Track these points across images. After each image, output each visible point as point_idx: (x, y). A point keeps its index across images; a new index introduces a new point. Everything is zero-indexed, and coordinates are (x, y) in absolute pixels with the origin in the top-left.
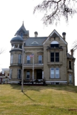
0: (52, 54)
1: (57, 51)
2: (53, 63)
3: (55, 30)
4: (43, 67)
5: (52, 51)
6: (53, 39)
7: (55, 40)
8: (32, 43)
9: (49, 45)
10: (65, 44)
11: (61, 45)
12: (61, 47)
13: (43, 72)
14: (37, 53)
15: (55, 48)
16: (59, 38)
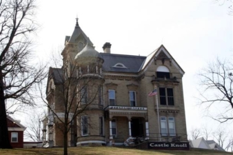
0: (162, 91)
1: (170, 86)
2: (164, 108)
3: (162, 46)
5: (162, 85)
6: (160, 62)
7: (163, 64)
8: (115, 66)
9: (154, 73)
10: (179, 73)
11: (174, 75)
12: (175, 78)
13: (147, 123)
14: (127, 86)
15: (165, 79)
16: (170, 62)
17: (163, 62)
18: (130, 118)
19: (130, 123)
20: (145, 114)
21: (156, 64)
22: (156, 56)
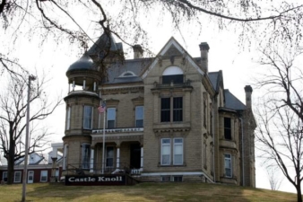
0: (165, 103)
1: (178, 94)
2: (166, 126)
3: (172, 38)
4: (141, 137)
5: (166, 95)
6: (168, 62)
7: (173, 64)
8: (122, 76)
9: (157, 79)
11: (188, 77)
12: (189, 81)
13: (142, 149)
14: (133, 100)
15: (172, 85)
16: (184, 59)
17: (172, 62)
18: (118, 143)
19: (118, 150)
20: (140, 136)
21: (161, 66)
22: (162, 54)
